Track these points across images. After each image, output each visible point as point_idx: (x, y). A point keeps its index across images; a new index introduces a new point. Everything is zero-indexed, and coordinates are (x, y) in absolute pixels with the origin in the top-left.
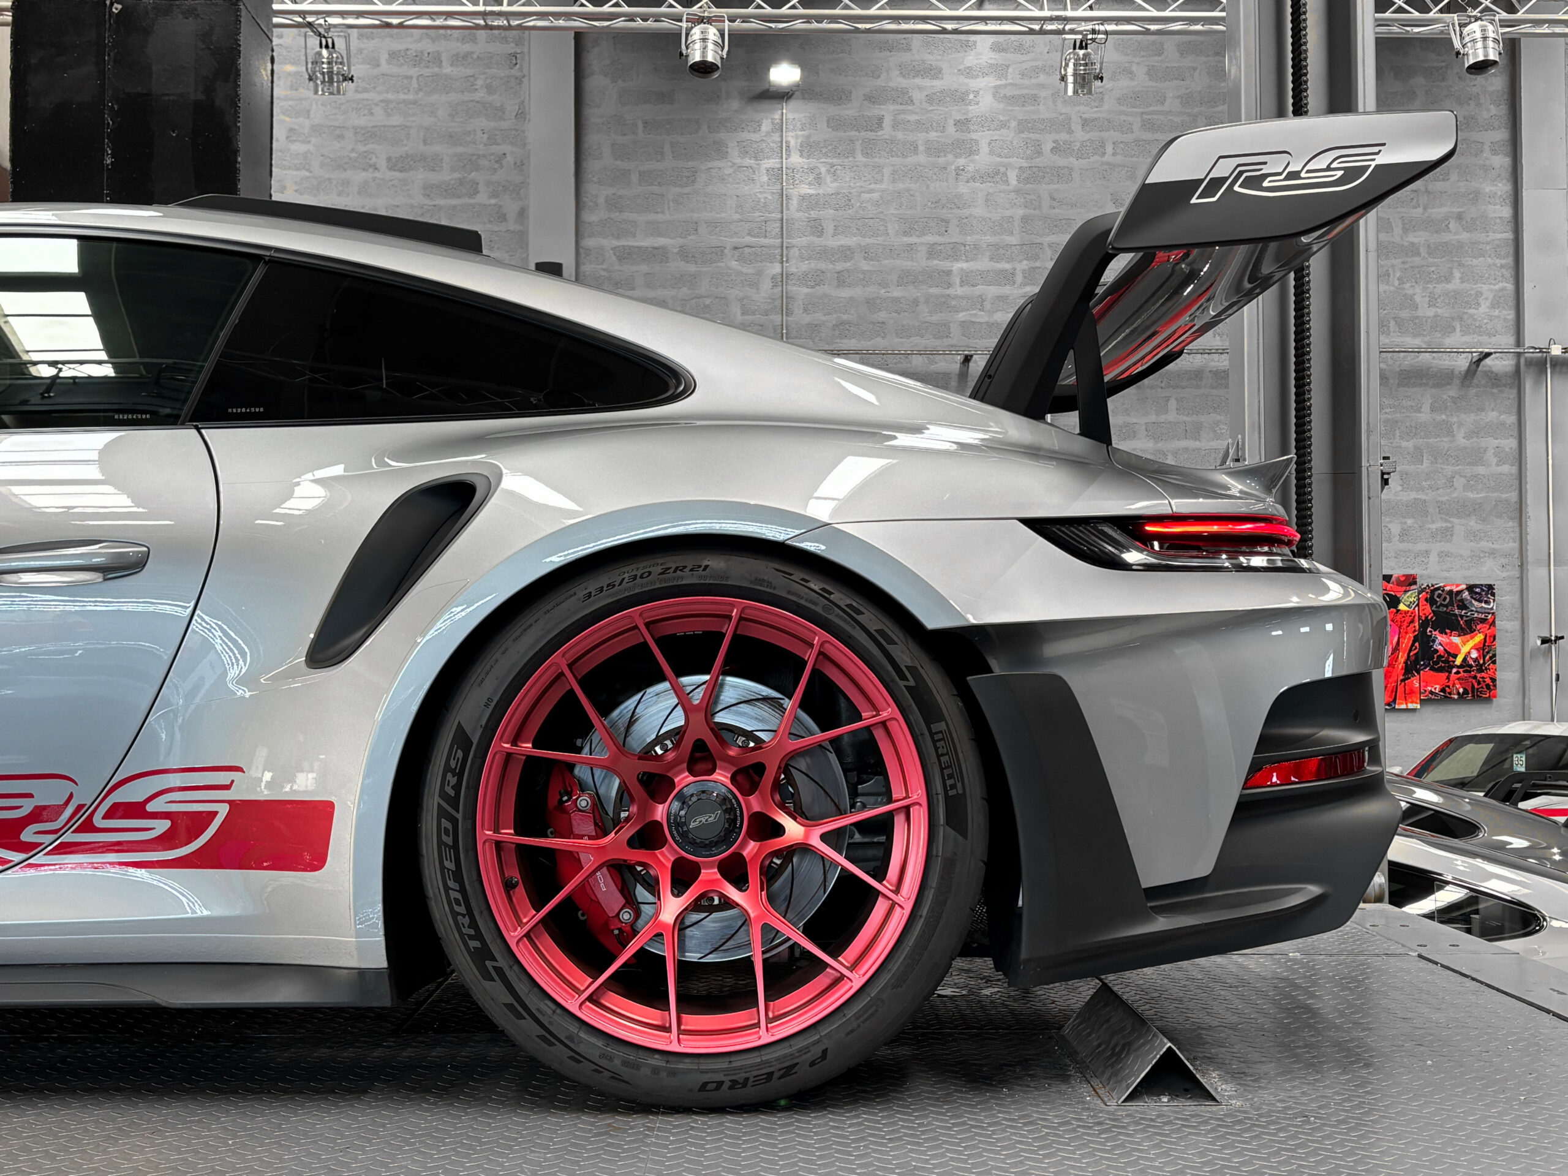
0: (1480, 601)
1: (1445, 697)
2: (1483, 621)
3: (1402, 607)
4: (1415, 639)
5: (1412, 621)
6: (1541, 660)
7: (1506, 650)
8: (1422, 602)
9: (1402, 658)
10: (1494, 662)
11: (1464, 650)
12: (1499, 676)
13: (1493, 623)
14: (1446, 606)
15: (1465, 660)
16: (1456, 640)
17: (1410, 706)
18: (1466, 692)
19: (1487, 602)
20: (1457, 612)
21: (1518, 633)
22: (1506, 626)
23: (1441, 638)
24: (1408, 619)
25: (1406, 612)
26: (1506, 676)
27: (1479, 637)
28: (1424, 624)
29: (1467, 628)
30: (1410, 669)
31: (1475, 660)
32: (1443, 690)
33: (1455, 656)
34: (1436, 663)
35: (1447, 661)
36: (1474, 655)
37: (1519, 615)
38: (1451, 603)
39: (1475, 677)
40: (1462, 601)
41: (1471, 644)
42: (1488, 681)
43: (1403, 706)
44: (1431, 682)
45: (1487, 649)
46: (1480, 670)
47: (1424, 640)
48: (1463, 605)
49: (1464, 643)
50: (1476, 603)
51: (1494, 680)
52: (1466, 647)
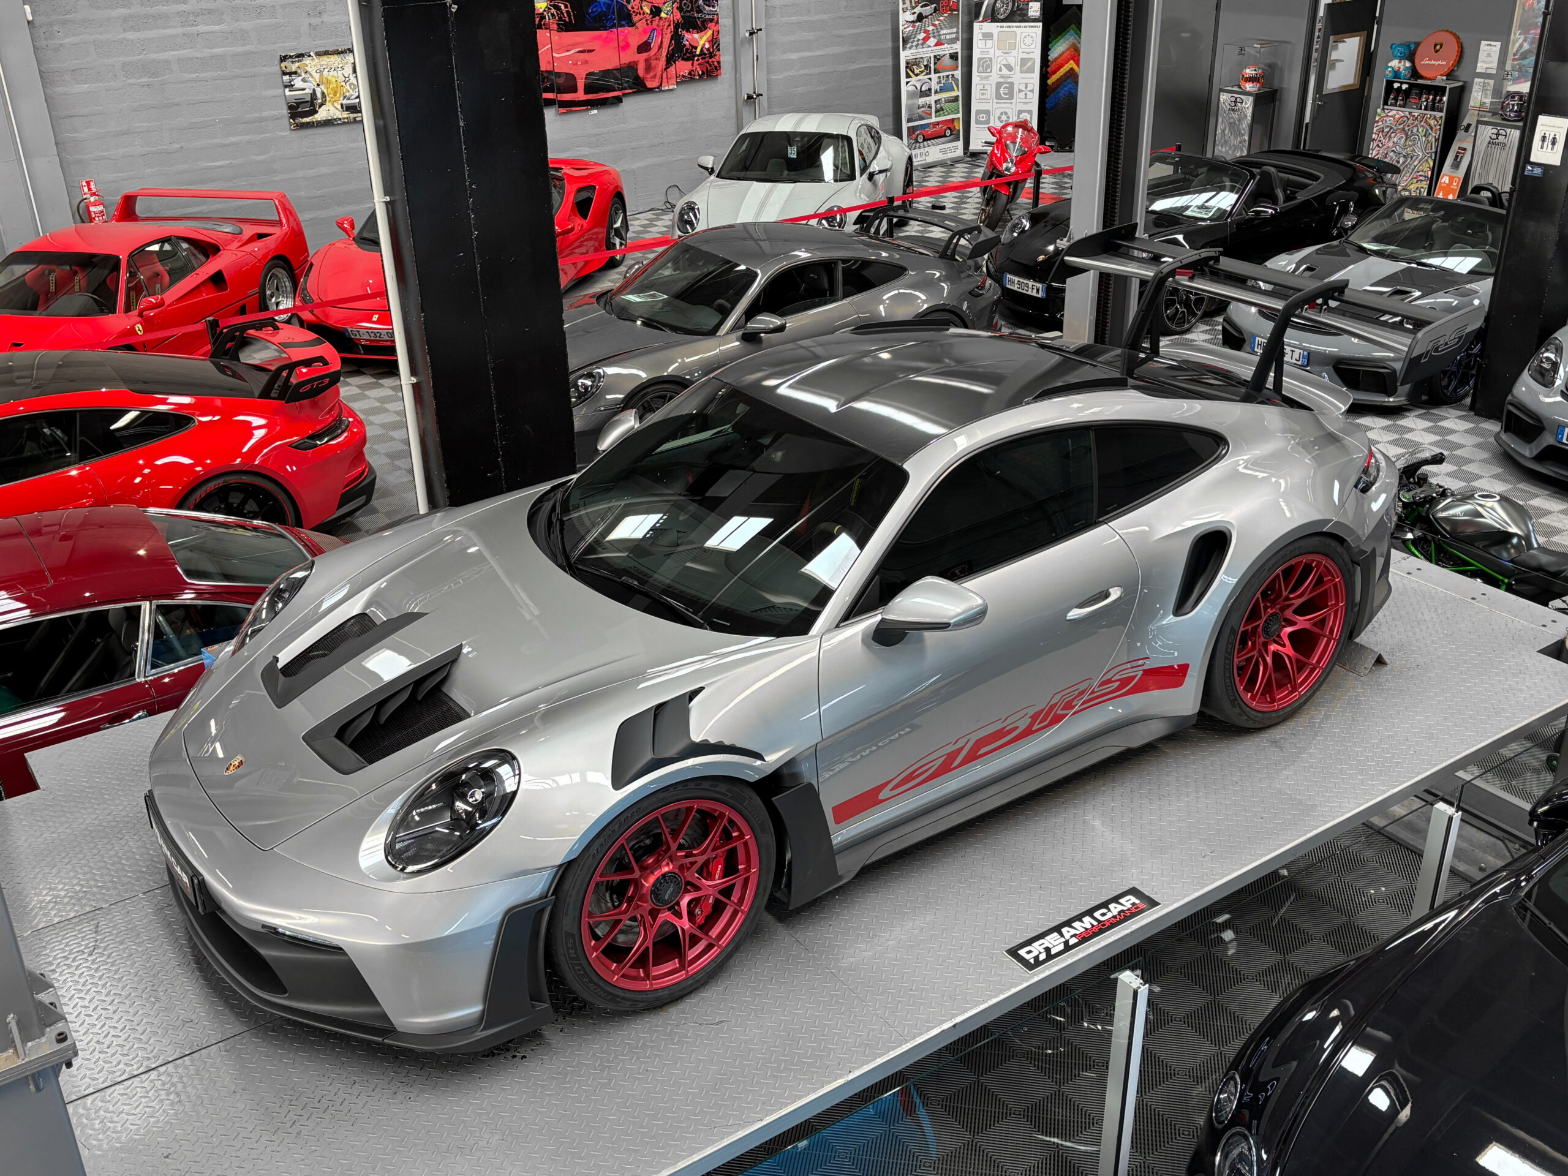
0: (709, 6)
1: (691, 78)
2: (711, 20)
3: (663, 15)
4: (672, 38)
5: (669, 25)
6: (747, 45)
7: (725, 40)
8: (675, 10)
9: (664, 52)
10: (719, 50)
11: (701, 43)
12: (722, 60)
13: (717, 22)
14: (689, 12)
15: (702, 50)
16: (696, 36)
17: (671, 87)
18: (703, 73)
19: (713, 7)
20: (696, 15)
21: (731, 27)
22: (725, 21)
23: (687, 36)
24: (667, 24)
25: (665, 19)
26: (725, 58)
27: (710, 33)
28: (676, 27)
29: (701, 27)
30: (670, 60)
31: (708, 50)
32: (690, 74)
33: (696, 48)
34: (685, 54)
35: (691, 52)
36: (707, 46)
37: (731, 14)
38: (692, 9)
39: (708, 62)
40: (698, 7)
41: (705, 38)
42: (716, 63)
43: (666, 88)
44: (683, 67)
45: (714, 41)
46: (711, 57)
47: (677, 38)
48: (700, 11)
49: (701, 38)
50: (707, 8)
51: (719, 63)
52: (701, 40)
